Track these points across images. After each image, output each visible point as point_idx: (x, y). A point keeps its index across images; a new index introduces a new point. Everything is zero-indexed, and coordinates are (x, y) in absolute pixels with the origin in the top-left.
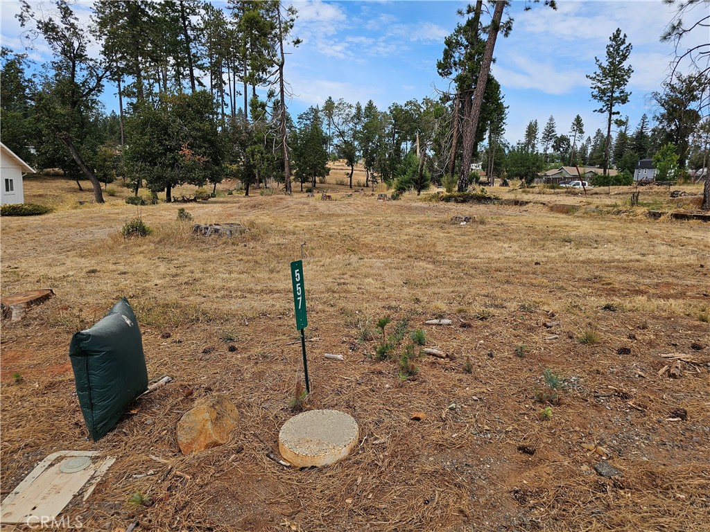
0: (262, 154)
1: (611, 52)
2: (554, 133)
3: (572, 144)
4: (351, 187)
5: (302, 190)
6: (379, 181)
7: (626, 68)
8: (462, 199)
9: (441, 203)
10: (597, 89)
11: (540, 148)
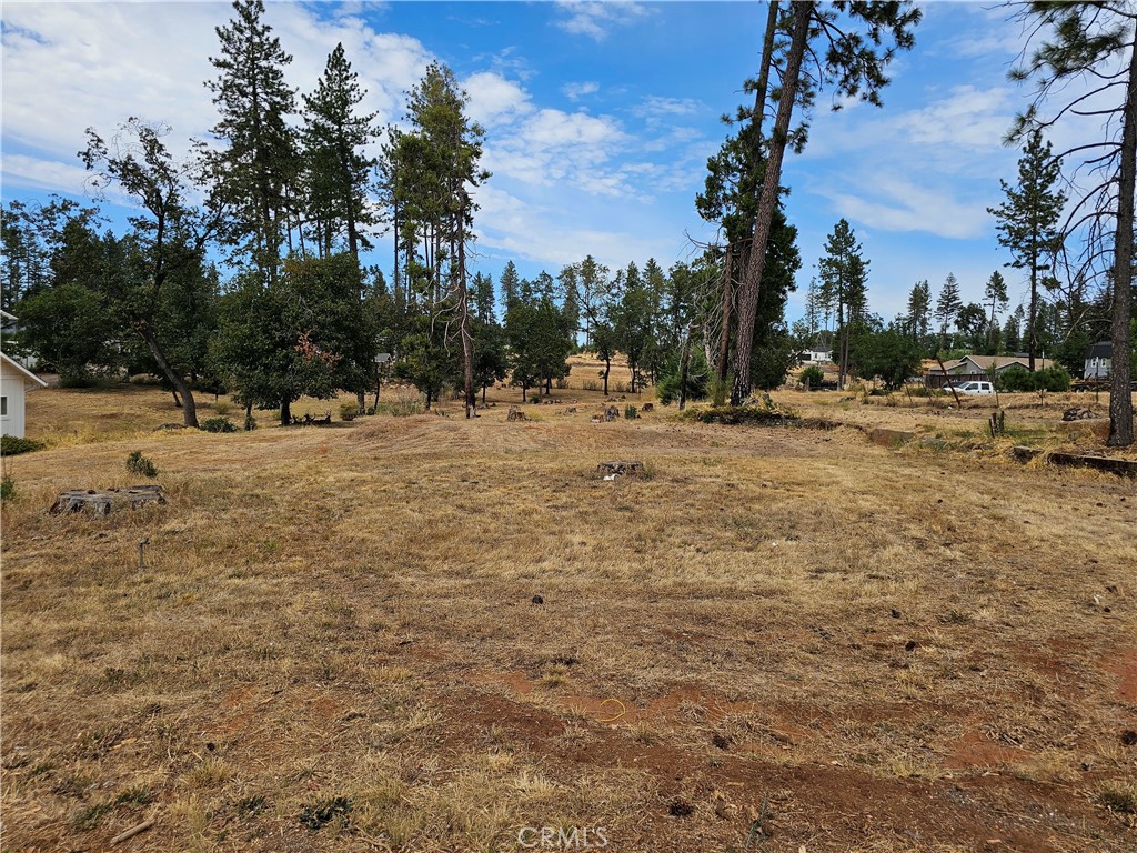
0: (427, 347)
1: (1027, 171)
2: (957, 302)
3: (989, 318)
4: (606, 394)
5: (525, 400)
6: (649, 383)
7: (1055, 194)
8: (731, 418)
9: (698, 424)
10: (1007, 231)
11: (935, 327)
